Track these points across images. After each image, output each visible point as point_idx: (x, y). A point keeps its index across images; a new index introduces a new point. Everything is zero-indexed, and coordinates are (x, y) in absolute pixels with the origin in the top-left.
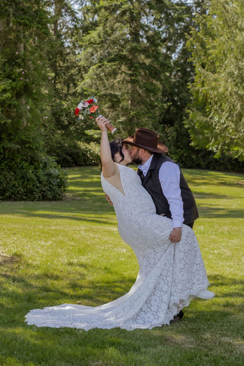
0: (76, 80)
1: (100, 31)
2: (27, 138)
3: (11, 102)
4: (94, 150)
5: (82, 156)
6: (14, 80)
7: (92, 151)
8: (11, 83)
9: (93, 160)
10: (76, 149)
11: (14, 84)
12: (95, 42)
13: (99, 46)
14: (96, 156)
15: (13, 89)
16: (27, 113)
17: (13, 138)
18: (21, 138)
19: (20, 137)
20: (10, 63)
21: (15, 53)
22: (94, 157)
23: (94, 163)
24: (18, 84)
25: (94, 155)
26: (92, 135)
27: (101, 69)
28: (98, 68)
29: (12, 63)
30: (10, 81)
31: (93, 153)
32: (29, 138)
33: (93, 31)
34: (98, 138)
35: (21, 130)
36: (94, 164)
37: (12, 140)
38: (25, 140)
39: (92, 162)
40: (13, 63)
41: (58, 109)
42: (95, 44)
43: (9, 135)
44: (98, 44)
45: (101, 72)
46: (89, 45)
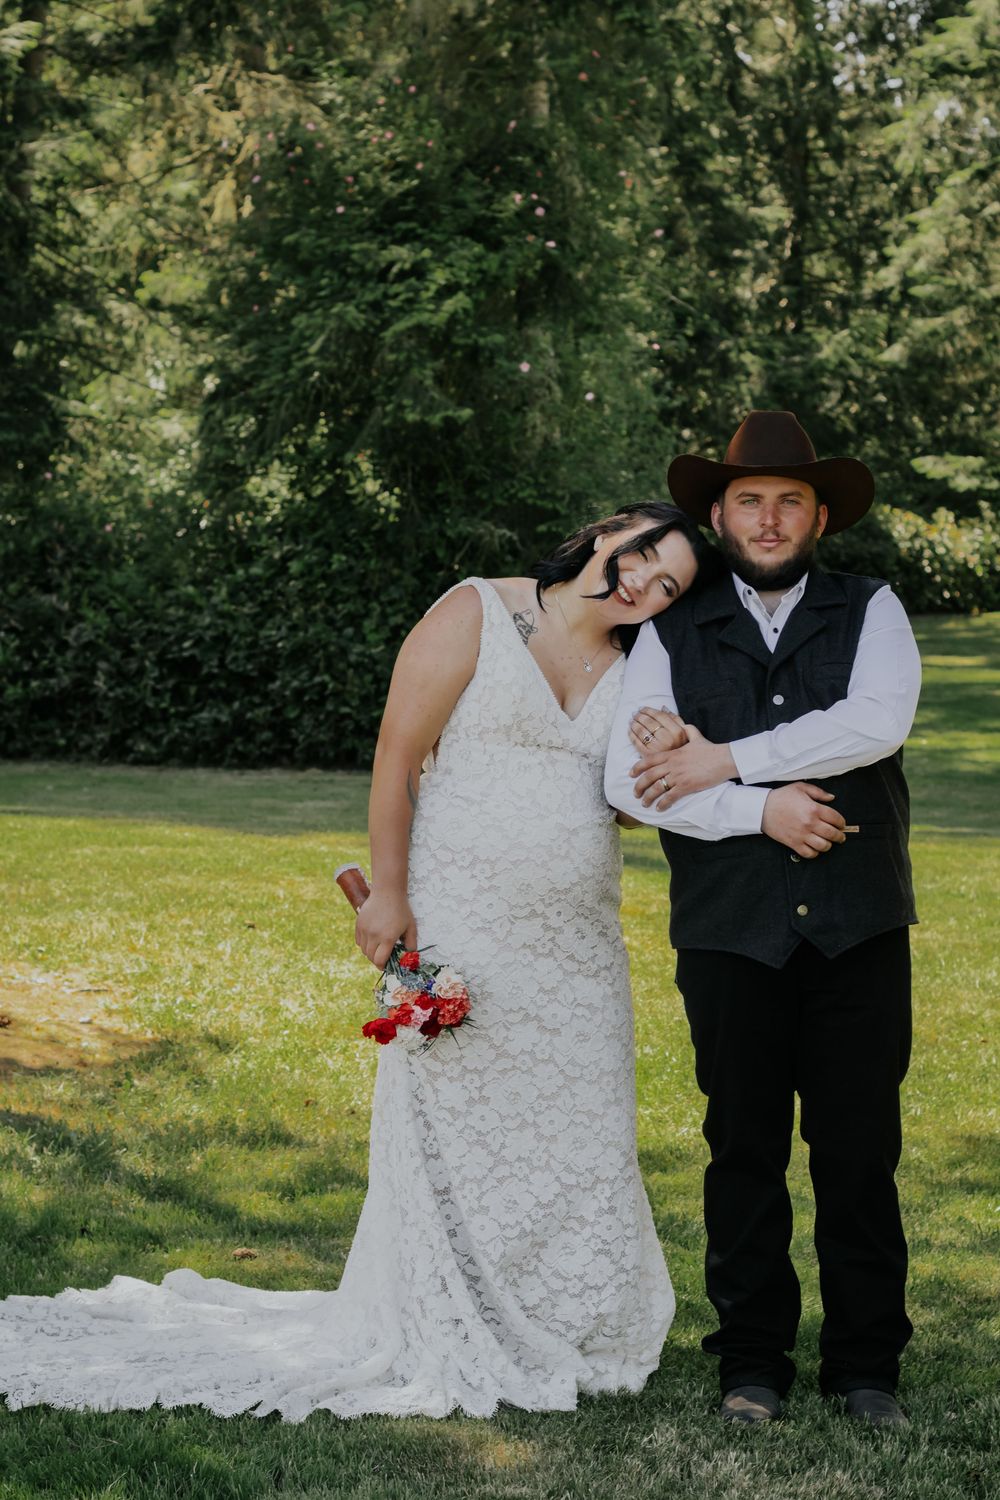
0: (891, 238)
1: (986, 18)
2: (543, 497)
3: (474, 336)
4: (950, 545)
5: (896, 569)
6: (495, 245)
7: (941, 550)
8: (479, 259)
9: (946, 586)
10: (870, 540)
11: (492, 262)
12: (962, 67)
13: (983, 82)
14: (960, 569)
15: (487, 283)
16: (549, 388)
17: (485, 496)
18: (515, 495)
19: (512, 491)
20: (484, 167)
21: (507, 126)
22: (949, 573)
23: (952, 599)
24: (509, 262)
25: (951, 568)
26: (945, 480)
27: (986, 187)
28: (977, 182)
29: (492, 168)
30: (478, 249)
31: (947, 559)
32: (553, 497)
33: (956, 20)
34: (969, 492)
35: (524, 461)
36: (949, 606)
37: (482, 503)
38: (534, 506)
39: (943, 599)
40: (497, 170)
41: (795, 364)
42: (962, 74)
43: (472, 484)
44: (976, 74)
45: (988, 201)
46: (933, 81)
